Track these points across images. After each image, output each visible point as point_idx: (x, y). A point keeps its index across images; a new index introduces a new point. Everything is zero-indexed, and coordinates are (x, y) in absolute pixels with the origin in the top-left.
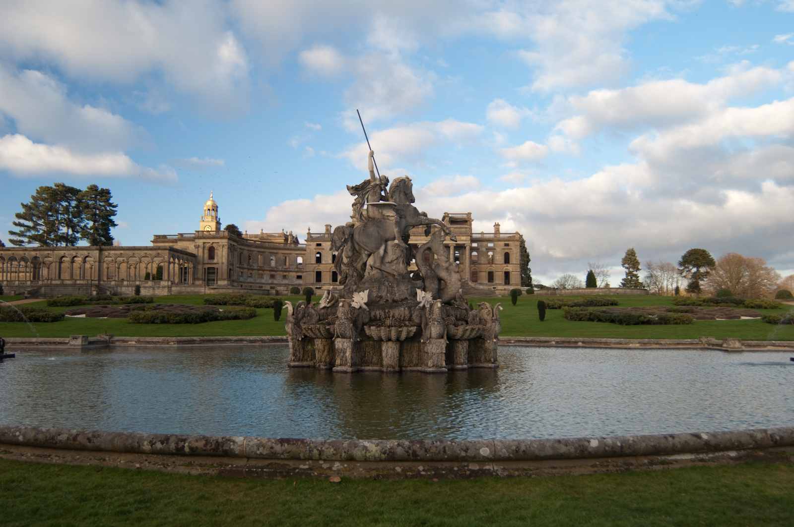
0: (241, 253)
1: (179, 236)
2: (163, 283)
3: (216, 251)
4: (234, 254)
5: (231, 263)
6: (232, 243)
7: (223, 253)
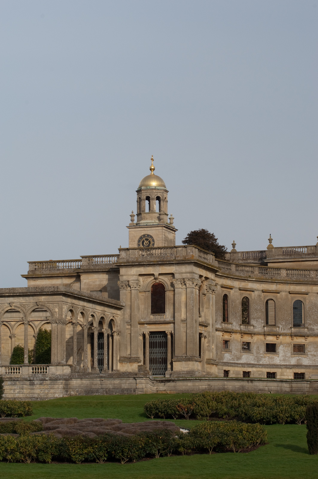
0: (225, 297)
1: (84, 263)
2: (52, 370)
3: (169, 295)
4: (209, 300)
5: (200, 319)
6: (204, 273)
7: (183, 298)
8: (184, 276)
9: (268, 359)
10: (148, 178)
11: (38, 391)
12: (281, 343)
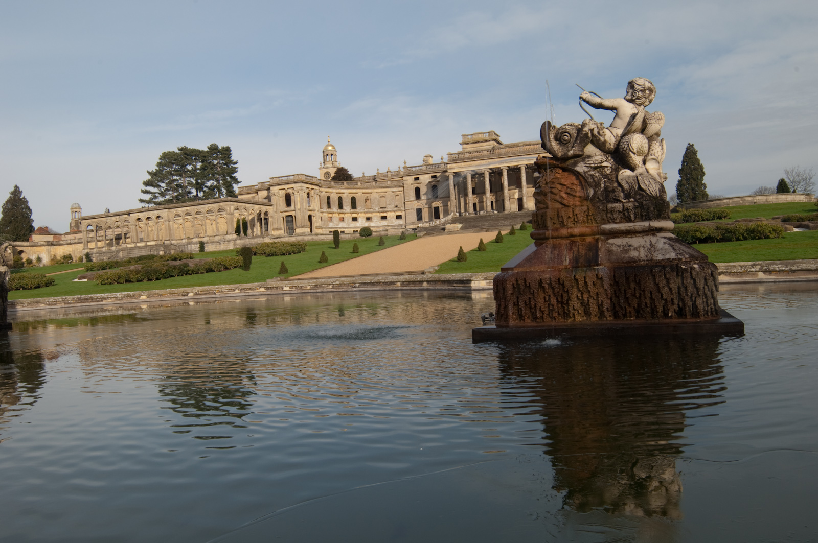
1: (260, 186)
3: (292, 198)
4: (315, 199)
5: (311, 208)
6: (310, 186)
7: (298, 199)
8: (298, 188)
9: (354, 224)
10: (328, 146)
11: (222, 247)
12: (360, 217)
